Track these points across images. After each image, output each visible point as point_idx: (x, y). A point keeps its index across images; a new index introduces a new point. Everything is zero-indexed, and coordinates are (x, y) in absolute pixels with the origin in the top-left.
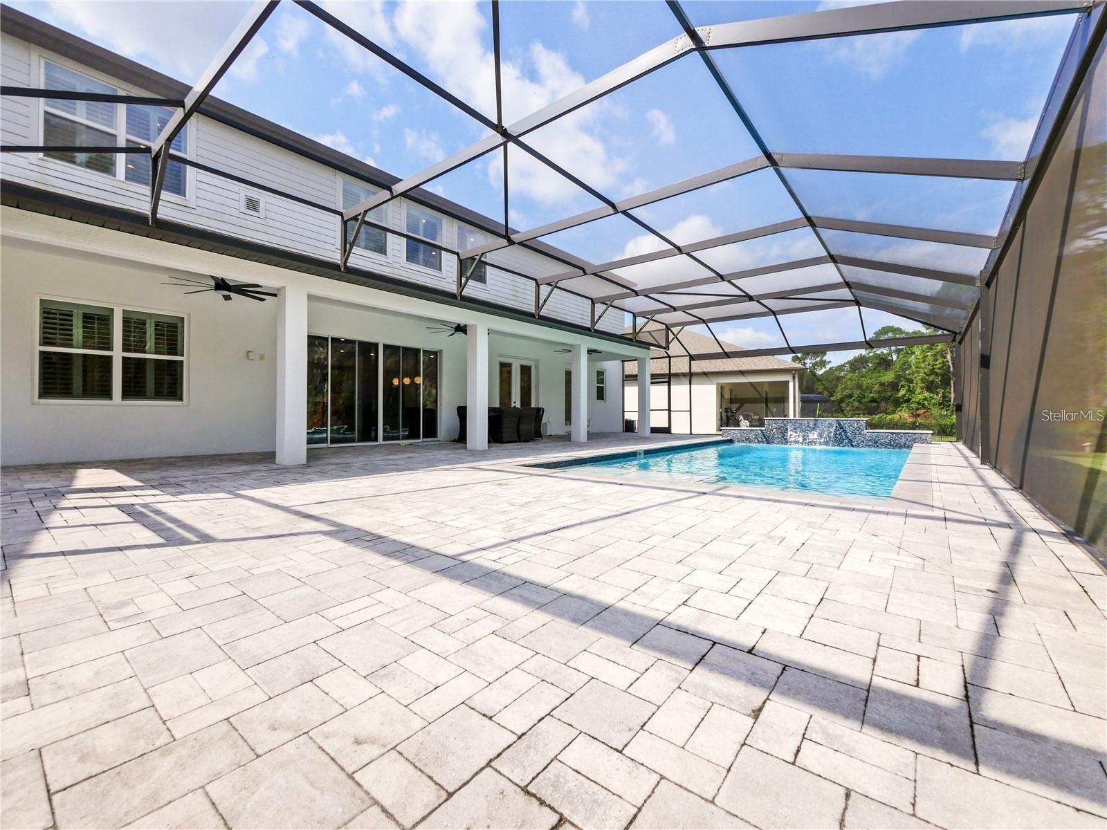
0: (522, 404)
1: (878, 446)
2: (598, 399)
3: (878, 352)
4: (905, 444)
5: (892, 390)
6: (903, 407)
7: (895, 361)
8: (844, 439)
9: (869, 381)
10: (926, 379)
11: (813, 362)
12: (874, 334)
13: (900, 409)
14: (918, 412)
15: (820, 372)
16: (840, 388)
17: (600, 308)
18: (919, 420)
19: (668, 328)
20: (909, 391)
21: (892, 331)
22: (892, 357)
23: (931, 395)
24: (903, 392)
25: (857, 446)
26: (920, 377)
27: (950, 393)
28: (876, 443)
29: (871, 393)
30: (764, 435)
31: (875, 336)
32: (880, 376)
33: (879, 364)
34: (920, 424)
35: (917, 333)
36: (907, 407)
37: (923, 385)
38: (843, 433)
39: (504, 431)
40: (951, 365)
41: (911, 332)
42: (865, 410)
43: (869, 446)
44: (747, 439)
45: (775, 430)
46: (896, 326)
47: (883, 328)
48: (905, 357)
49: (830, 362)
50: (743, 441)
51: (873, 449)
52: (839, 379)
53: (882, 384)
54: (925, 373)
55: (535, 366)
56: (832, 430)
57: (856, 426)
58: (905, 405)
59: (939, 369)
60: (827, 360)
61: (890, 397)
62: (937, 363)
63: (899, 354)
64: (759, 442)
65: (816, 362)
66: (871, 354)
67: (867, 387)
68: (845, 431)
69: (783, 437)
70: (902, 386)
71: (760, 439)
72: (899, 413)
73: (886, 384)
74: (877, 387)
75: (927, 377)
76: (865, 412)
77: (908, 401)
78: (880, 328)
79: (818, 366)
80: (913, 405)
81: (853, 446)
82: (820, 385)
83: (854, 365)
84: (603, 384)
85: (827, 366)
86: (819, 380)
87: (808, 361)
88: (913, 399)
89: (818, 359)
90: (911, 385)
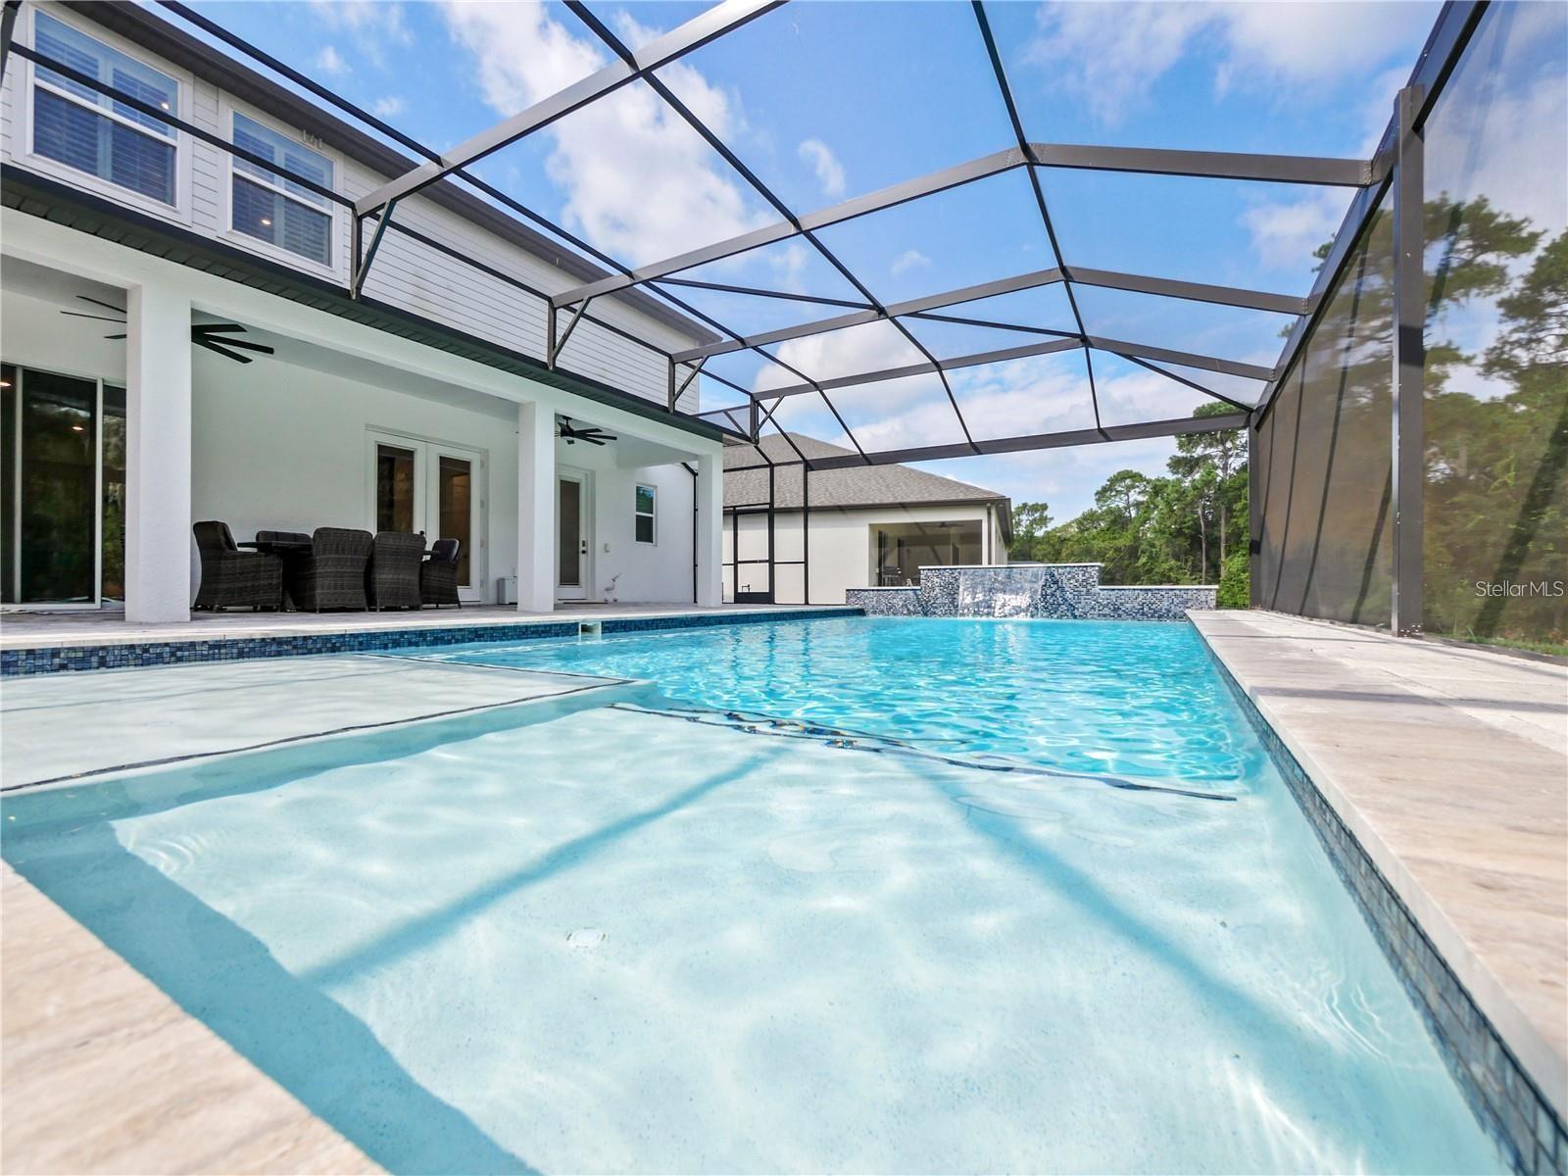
0: (380, 528)
1: (1119, 616)
2: (639, 538)
3: (1113, 506)
4: (1169, 611)
5: (1130, 557)
7: (1135, 518)
8: (1059, 605)
9: (1102, 545)
11: (1031, 518)
12: (1108, 480)
15: (1039, 533)
16: (1064, 554)
17: (564, 318)
19: (755, 402)
20: (1150, 558)
21: (1129, 477)
22: (1129, 512)
23: (1179, 564)
24: (1143, 560)
25: (1085, 615)
26: (1165, 540)
27: (1201, 562)
28: (1116, 611)
30: (918, 598)
31: (1108, 483)
32: (1115, 538)
33: (1114, 522)
35: (1160, 481)
38: (1058, 593)
39: (319, 582)
40: (1202, 524)
41: (1153, 479)
43: (1105, 616)
44: (889, 609)
45: (937, 590)
46: (1135, 471)
47: (1119, 473)
48: (1145, 512)
49: (1052, 518)
50: (882, 611)
51: (1111, 621)
52: (1063, 541)
53: (1117, 550)
55: (483, 465)
56: (1038, 586)
57: (1081, 578)
59: (1188, 528)
60: (1049, 516)
61: (1127, 566)
62: (1186, 520)
63: (1138, 510)
64: (909, 613)
65: (1035, 520)
66: (1104, 508)
68: (1063, 590)
69: (952, 602)
70: (1143, 552)
71: (911, 608)
73: (1123, 548)
74: (1111, 552)
77: (1149, 571)
78: (1116, 473)
79: (1037, 524)
81: (1075, 617)
82: (1039, 550)
83: (1082, 524)
84: (652, 513)
85: (1049, 525)
86: (1038, 543)
87: (1024, 517)
88: (1157, 570)
89: (1037, 515)
90: (1154, 550)
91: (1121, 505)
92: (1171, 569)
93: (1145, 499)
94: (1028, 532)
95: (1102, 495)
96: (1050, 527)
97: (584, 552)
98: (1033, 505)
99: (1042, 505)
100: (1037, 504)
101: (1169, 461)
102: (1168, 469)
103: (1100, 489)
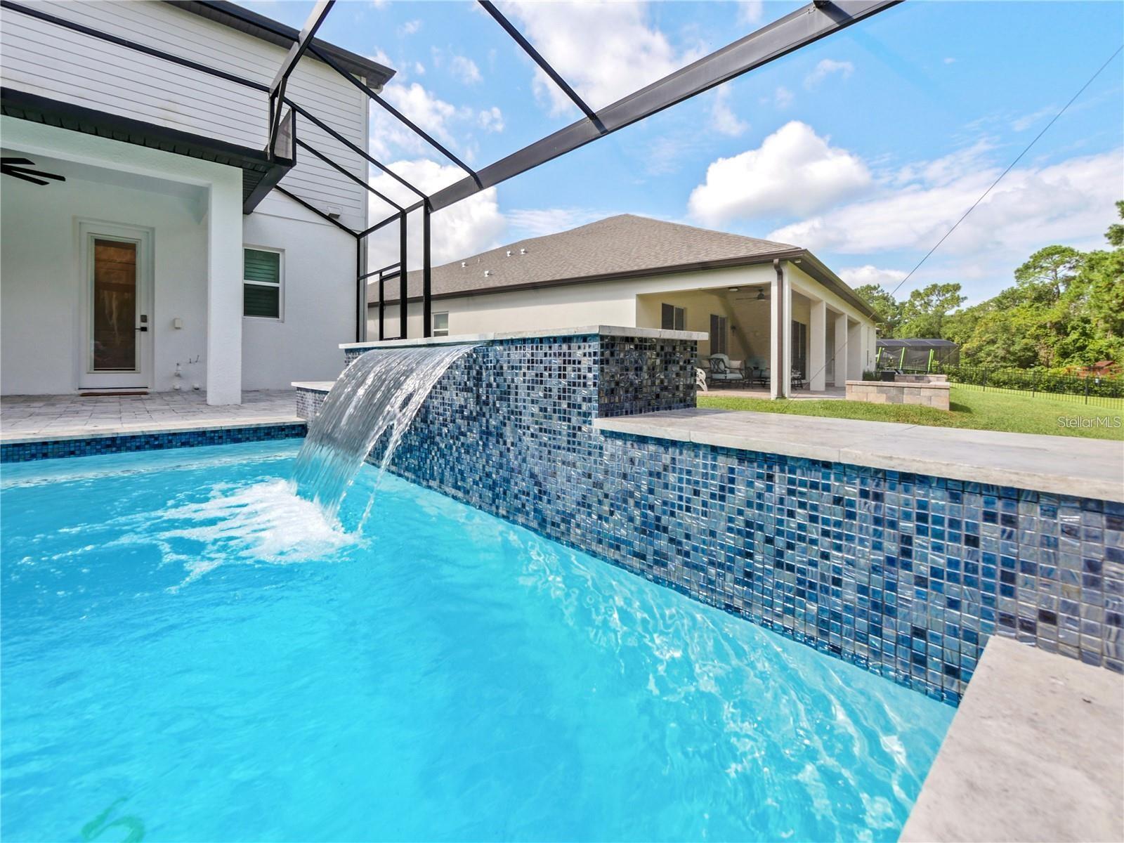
2: (249, 312)
3: (1037, 282)
5: (1059, 333)
6: (1073, 357)
7: (1064, 293)
9: (1022, 322)
10: (1112, 317)
11: (941, 299)
12: (1031, 257)
13: (1070, 360)
14: (1098, 364)
15: (950, 312)
16: (978, 332)
18: (1098, 377)
20: (1084, 334)
21: (1057, 253)
22: (1057, 288)
24: (1074, 336)
26: (1102, 315)
29: (1024, 338)
31: (1032, 260)
32: (1040, 315)
33: (1037, 299)
34: (1101, 382)
35: (1097, 254)
36: (1080, 357)
37: (1108, 325)
41: (1088, 252)
42: (1015, 361)
46: (1064, 246)
47: (1044, 250)
48: (1078, 287)
49: (966, 298)
52: (978, 319)
53: (1042, 326)
54: (1111, 309)
58: (1076, 355)
60: (961, 296)
61: (1054, 343)
63: (1069, 285)
65: (946, 300)
66: (1027, 286)
67: (1018, 329)
70: (1074, 328)
72: (1068, 366)
73: (1048, 325)
74: (1033, 329)
75: (1114, 315)
76: (1015, 364)
77: (1083, 348)
78: (1040, 250)
79: (948, 304)
80: (1091, 355)
82: (949, 328)
83: (1001, 303)
84: (278, 282)
85: (961, 304)
86: (948, 322)
87: (934, 298)
88: (1091, 346)
89: (948, 295)
90: (1087, 326)
91: (1047, 281)
92: (1110, 346)
93: (1077, 274)
94: (937, 311)
95: (1022, 272)
96: (964, 306)
97: (144, 329)
98: (944, 286)
99: (954, 286)
100: (948, 285)
101: (1108, 231)
102: (1106, 240)
103: (1020, 266)
